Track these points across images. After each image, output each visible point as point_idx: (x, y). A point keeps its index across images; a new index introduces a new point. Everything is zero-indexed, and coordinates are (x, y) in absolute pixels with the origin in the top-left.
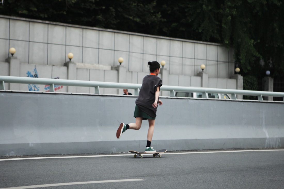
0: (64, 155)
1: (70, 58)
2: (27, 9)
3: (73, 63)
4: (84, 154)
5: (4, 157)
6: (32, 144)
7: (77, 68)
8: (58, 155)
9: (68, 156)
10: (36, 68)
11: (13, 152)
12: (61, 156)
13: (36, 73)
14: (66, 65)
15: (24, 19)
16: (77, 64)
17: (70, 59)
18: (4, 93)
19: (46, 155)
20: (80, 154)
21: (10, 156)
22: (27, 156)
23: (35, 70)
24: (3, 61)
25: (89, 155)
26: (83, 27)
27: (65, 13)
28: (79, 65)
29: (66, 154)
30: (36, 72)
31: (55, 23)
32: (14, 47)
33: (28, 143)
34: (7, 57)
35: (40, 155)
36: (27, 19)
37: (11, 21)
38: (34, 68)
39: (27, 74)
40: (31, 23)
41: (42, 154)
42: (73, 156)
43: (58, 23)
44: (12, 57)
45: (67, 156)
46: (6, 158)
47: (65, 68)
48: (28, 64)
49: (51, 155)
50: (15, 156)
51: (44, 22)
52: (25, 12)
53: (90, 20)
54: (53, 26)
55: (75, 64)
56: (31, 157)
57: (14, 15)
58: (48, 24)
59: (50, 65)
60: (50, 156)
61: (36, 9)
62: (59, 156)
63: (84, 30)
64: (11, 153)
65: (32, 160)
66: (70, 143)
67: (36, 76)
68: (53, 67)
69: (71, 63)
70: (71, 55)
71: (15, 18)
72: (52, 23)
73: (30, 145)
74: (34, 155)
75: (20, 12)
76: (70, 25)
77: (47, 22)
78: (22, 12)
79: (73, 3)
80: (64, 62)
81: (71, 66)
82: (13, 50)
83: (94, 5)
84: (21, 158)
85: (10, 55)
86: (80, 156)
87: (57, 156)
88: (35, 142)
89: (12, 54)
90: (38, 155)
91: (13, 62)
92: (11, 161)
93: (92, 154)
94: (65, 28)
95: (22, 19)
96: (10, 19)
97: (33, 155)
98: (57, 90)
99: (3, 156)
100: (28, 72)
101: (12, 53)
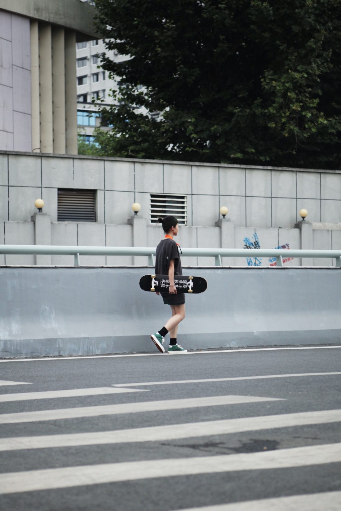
0: (298, 346)
1: (303, 216)
2: (242, 151)
3: (308, 223)
4: (325, 345)
5: (224, 348)
6: (257, 332)
7: (314, 230)
8: (290, 345)
9: (304, 347)
10: (256, 232)
11: (234, 342)
12: (295, 347)
13: (257, 240)
14: (298, 226)
15: (238, 166)
16: (314, 224)
17: (303, 218)
18: (221, 270)
19: (275, 346)
20: (319, 345)
21: (231, 347)
22: (252, 347)
23: (255, 235)
24: (212, 226)
25: (330, 346)
26: (320, 171)
27: (294, 153)
28: (317, 225)
29: (301, 345)
30: (256, 238)
31: (280, 169)
32: (225, 205)
33: (252, 331)
34: (217, 221)
35: (267, 346)
36: (243, 166)
37: (221, 170)
38: (254, 233)
39: (244, 241)
40: (247, 171)
41: (270, 345)
42: (310, 347)
43: (285, 168)
44: (223, 219)
45: (302, 347)
46: (227, 349)
47: (297, 230)
48: (245, 227)
49: (282, 345)
50: (237, 347)
51: (266, 168)
52: (239, 155)
53: (331, 159)
54: (277, 173)
55: (311, 224)
56: (257, 348)
57: (225, 162)
58: (271, 170)
59: (275, 228)
60: (280, 346)
61: (253, 151)
62: (292, 347)
63: (322, 175)
64: (232, 343)
65: (258, 351)
66: (306, 331)
67: (256, 243)
68: (280, 229)
69: (305, 223)
70: (304, 212)
71: (226, 165)
72: (276, 168)
73: (255, 334)
74: (260, 346)
75: (232, 156)
76: (302, 170)
77: (270, 168)
78: (234, 156)
79: (305, 137)
80: (295, 223)
81: (304, 227)
82: (224, 209)
83: (336, 138)
84: (244, 349)
85: (221, 217)
86: (319, 346)
87: (290, 347)
88: (260, 331)
89: (224, 216)
90: (265, 345)
91: (225, 225)
92: (233, 352)
93: (334, 344)
94: (294, 174)
95: (236, 166)
96: (219, 167)
97: (258, 346)
98: (286, 262)
99: (222, 347)
100: (246, 239)
101: (224, 213)
